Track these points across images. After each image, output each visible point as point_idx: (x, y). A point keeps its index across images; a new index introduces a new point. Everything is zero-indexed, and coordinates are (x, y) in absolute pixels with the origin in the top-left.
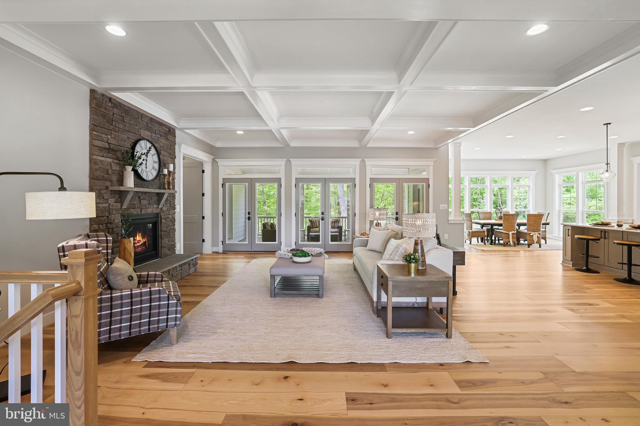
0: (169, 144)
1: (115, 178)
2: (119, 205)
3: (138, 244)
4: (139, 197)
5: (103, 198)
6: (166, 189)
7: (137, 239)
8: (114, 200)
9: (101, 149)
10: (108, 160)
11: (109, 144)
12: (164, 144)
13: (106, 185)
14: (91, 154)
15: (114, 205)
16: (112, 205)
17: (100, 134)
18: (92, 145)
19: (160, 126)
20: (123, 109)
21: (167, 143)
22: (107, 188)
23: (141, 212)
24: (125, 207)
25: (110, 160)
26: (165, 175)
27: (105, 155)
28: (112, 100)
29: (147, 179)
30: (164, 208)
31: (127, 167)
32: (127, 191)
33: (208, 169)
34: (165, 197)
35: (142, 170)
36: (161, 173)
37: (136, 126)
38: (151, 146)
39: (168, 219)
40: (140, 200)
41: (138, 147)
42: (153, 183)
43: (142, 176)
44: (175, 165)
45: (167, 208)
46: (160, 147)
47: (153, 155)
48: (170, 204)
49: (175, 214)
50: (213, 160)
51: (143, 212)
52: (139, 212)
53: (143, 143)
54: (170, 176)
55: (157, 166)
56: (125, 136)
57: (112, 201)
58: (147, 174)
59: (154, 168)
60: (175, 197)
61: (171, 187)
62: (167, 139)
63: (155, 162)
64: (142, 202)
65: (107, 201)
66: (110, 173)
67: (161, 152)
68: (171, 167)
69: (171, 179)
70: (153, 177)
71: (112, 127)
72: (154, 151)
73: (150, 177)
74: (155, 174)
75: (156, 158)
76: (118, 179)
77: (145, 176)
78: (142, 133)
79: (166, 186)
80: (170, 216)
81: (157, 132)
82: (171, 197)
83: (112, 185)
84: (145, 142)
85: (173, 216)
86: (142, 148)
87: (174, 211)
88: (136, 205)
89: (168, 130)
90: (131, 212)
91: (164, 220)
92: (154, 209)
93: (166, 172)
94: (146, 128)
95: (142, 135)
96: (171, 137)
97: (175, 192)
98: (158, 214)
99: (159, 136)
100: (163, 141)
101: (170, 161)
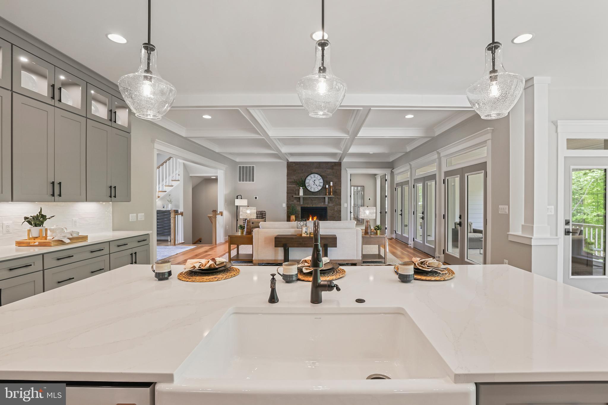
2: (299, 203)
4: (312, 199)
5: (291, 200)
8: (296, 201)
9: (291, 182)
10: (293, 186)
11: (294, 180)
14: (287, 185)
15: (296, 203)
17: (290, 177)
20: (300, 164)
21: (333, 171)
22: (293, 196)
24: (302, 203)
25: (295, 186)
26: (327, 188)
27: (292, 184)
29: (315, 191)
30: (330, 205)
31: (301, 187)
32: (300, 197)
33: (388, 177)
34: (327, 199)
35: (311, 187)
36: (324, 188)
37: (309, 168)
38: (319, 176)
39: (333, 210)
40: (312, 201)
41: (309, 178)
42: (321, 193)
43: (310, 190)
44: (341, 181)
45: (332, 205)
46: (327, 175)
47: (319, 180)
48: (336, 203)
49: (341, 208)
50: (391, 171)
51: (314, 206)
52: (311, 206)
53: (312, 175)
54: (330, 188)
55: (322, 184)
56: (302, 175)
57: (295, 201)
58: (314, 189)
59: (319, 185)
60: (340, 199)
61: (332, 194)
62: (332, 169)
63: (320, 183)
64: (313, 202)
65: (293, 201)
66: (294, 190)
67: (328, 177)
68: (331, 184)
69: (331, 189)
70: (319, 190)
71: (295, 173)
72: (320, 178)
73: (317, 190)
74: (320, 188)
75: (321, 181)
76: (297, 193)
77: (312, 190)
78: (314, 170)
79: (327, 194)
80: (336, 209)
81: (324, 168)
82: (337, 199)
83: (295, 195)
84: (314, 174)
85: (339, 209)
86: (312, 178)
87: (339, 206)
88: (309, 203)
89: (334, 164)
90: (306, 206)
91: (330, 211)
92: (321, 205)
93: (327, 186)
94: (316, 168)
95: (313, 172)
96: (336, 167)
97: (334, 196)
98: (326, 207)
99: (326, 169)
100: (329, 171)
101: (336, 180)
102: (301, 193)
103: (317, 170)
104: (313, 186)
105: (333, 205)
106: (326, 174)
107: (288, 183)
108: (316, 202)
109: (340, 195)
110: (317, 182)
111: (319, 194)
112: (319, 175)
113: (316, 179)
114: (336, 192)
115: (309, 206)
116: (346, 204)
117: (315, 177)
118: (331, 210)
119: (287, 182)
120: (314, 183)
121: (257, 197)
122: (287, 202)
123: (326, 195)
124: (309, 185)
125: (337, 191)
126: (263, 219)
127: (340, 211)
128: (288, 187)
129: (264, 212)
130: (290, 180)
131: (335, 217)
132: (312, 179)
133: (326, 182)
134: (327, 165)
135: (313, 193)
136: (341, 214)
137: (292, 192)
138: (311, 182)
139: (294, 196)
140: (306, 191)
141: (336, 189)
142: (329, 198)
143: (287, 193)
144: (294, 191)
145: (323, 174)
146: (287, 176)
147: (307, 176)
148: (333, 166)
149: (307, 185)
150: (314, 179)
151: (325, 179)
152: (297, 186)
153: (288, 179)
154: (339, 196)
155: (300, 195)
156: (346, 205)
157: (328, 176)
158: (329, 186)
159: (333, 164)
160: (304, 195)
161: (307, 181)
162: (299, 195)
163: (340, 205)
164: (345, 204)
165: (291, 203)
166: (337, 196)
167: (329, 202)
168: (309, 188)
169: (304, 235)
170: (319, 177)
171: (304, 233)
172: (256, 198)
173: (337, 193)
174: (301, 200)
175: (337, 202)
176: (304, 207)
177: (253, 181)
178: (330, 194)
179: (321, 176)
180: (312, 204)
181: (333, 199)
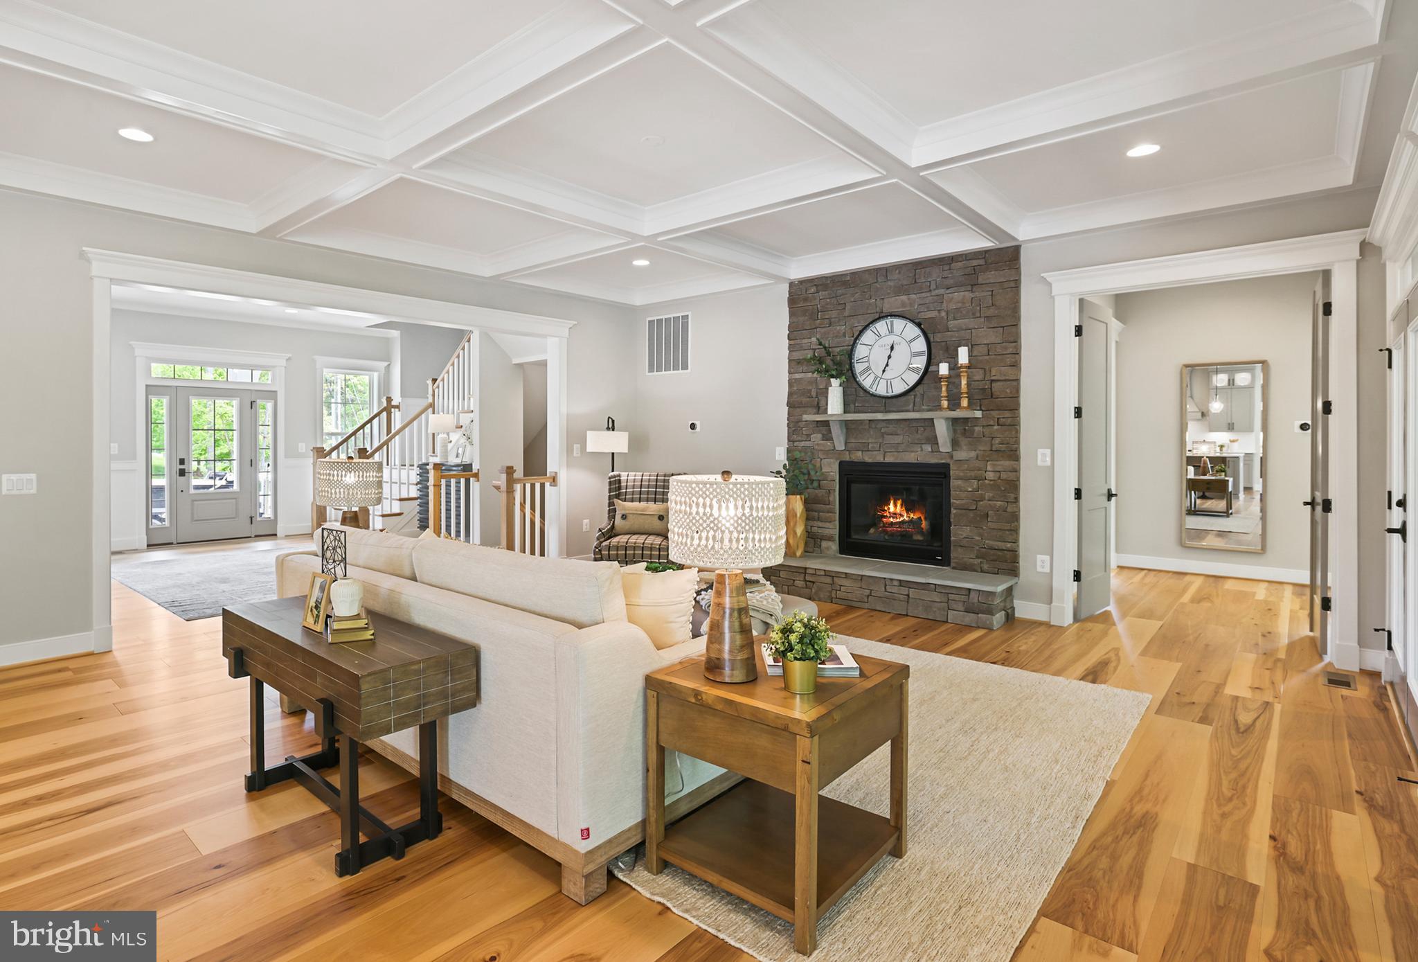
0: (985, 294)
2: (828, 444)
3: (891, 520)
4: (879, 430)
5: (803, 434)
6: (944, 409)
7: (889, 509)
8: (819, 436)
9: (799, 362)
10: (809, 375)
11: (814, 350)
12: (963, 303)
14: (790, 372)
15: (821, 444)
16: (818, 444)
17: (798, 342)
19: (947, 267)
20: (839, 284)
21: (977, 294)
22: (806, 419)
23: (884, 459)
24: (840, 445)
25: (814, 375)
27: (805, 368)
28: (815, 281)
29: (890, 394)
30: (961, 454)
31: (835, 379)
32: (830, 422)
34: (943, 428)
35: (876, 378)
36: (928, 374)
38: (910, 325)
39: (980, 480)
40: (884, 436)
41: (868, 337)
42: (918, 400)
43: (873, 391)
45: (973, 454)
47: (911, 341)
48: (992, 445)
50: (1362, 243)
51: (890, 459)
52: (879, 458)
53: (881, 326)
54: (959, 376)
55: (920, 363)
56: (843, 328)
57: (816, 438)
58: (889, 383)
59: (911, 367)
60: (1014, 426)
61: (965, 403)
62: (974, 285)
63: (915, 354)
64: (890, 439)
65: (807, 438)
66: (814, 394)
67: (952, 324)
68: (963, 356)
69: (964, 382)
70: (907, 388)
72: (917, 331)
73: (899, 388)
74: (913, 378)
75: (921, 345)
76: (822, 403)
77: (881, 390)
78: (890, 304)
79: (945, 404)
80: (990, 475)
81: (933, 286)
82: (996, 427)
83: (815, 414)
84: (889, 320)
85: (1004, 476)
86: (879, 336)
87: (1007, 463)
88: (870, 445)
89: (982, 262)
90: (858, 456)
91: (960, 482)
92: (919, 455)
93: (944, 369)
94: (899, 291)
95: (885, 310)
96: (991, 276)
97: (978, 414)
98: (947, 466)
99: (942, 291)
100: (959, 297)
101: (988, 336)
102: (835, 405)
103: (904, 298)
105: (977, 458)
106: (943, 314)
107: (794, 365)
108: (898, 439)
109: (1010, 404)
110: (901, 354)
111: (908, 407)
112: (912, 321)
113: (896, 339)
114: (989, 397)
115: (869, 458)
116: (1048, 452)
117: (891, 332)
118: (969, 480)
119: (790, 361)
120: (890, 357)
121: (698, 423)
122: (789, 440)
123: (939, 408)
124: (868, 368)
125: (994, 387)
127: (1010, 488)
128: (791, 383)
130: (797, 355)
132: (882, 342)
133: (940, 350)
134: (946, 274)
135: (887, 402)
136: (1018, 499)
137: (805, 400)
138: (877, 357)
139: (812, 418)
140: (856, 395)
141: (990, 381)
142: (951, 421)
143: (790, 406)
144: (810, 397)
145: (927, 315)
146: (790, 339)
147: (860, 328)
148: (975, 272)
149: (858, 368)
150: (889, 340)
151: (938, 337)
153: (791, 348)
154: (1006, 414)
155: (830, 412)
156: (1044, 457)
157: (955, 319)
158: (954, 367)
159: (975, 263)
160: (846, 410)
161: (860, 351)
162: (828, 412)
163: (1014, 455)
165: (803, 444)
166: (995, 414)
167: (955, 443)
168: (867, 382)
170: (912, 330)
172: (693, 426)
173: (997, 397)
174: (836, 431)
175: (997, 442)
176: (852, 463)
177: (685, 367)
178: (954, 403)
179: (919, 325)
180: (882, 452)
181: (977, 429)
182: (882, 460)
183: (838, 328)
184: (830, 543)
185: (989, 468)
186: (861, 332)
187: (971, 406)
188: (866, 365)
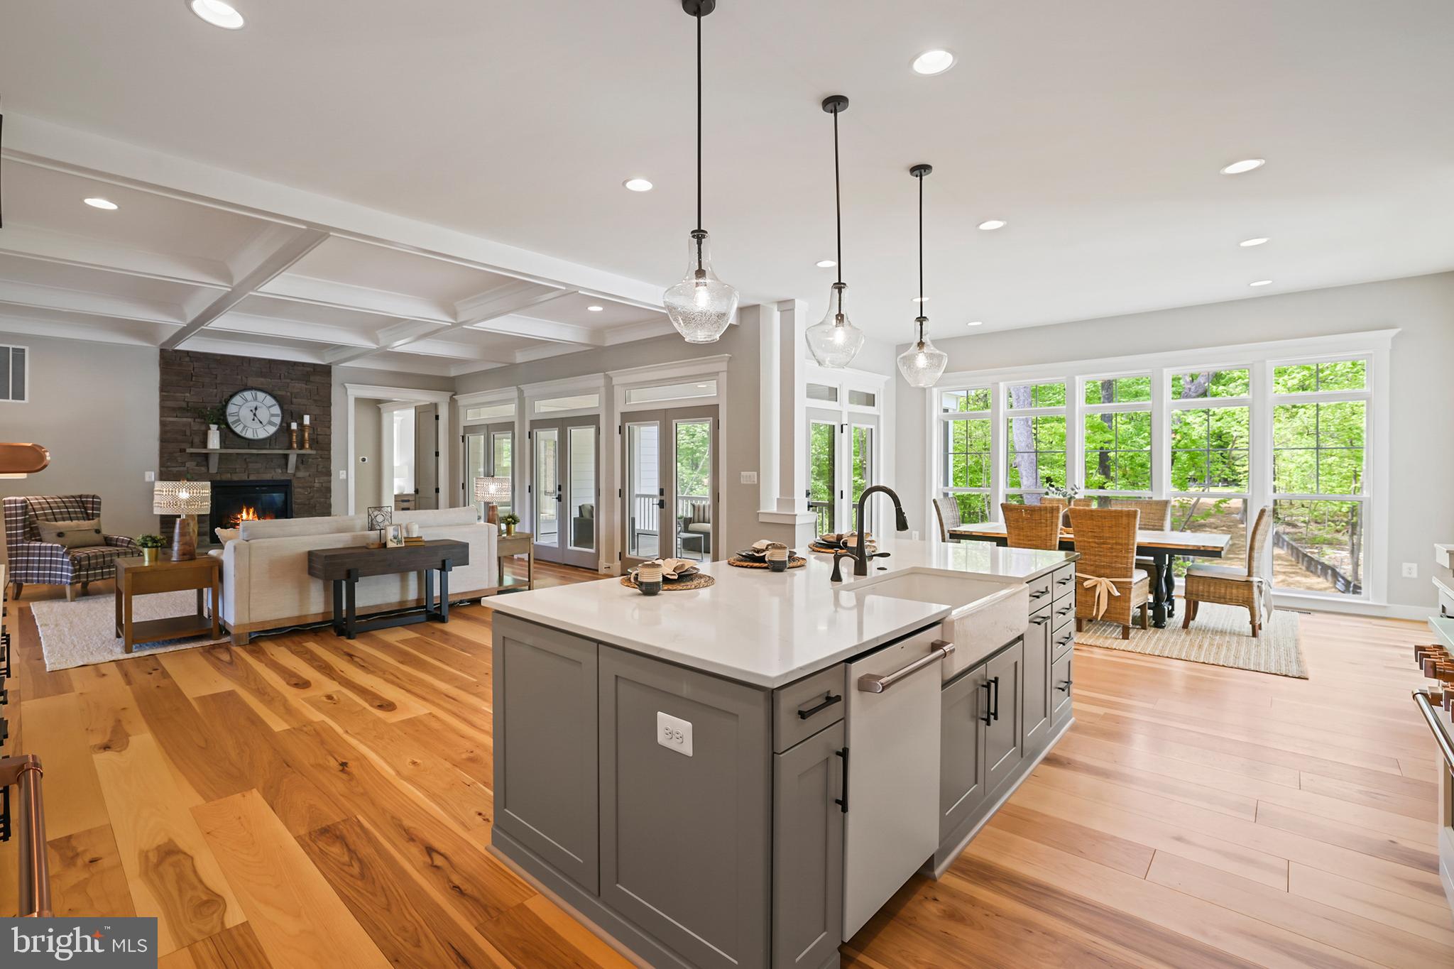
1: (197, 440)
2: (204, 469)
4: (245, 459)
5: (176, 461)
6: (294, 449)
8: (194, 463)
9: (174, 409)
10: (185, 419)
11: (188, 402)
12: (300, 390)
13: (182, 447)
14: (162, 415)
15: (194, 469)
16: (191, 469)
17: (172, 394)
18: (162, 408)
19: (291, 367)
20: (210, 361)
21: (309, 386)
22: (184, 450)
23: (248, 478)
24: (213, 470)
25: (190, 420)
26: (293, 430)
27: (179, 415)
28: (190, 354)
29: (256, 438)
30: (301, 474)
31: (211, 426)
32: (207, 454)
33: (444, 412)
34: (293, 459)
35: (245, 427)
36: (284, 429)
37: (238, 375)
38: (269, 397)
39: (310, 488)
40: (247, 463)
41: (237, 399)
42: (273, 442)
43: (243, 435)
44: (330, 415)
45: (307, 474)
46: (291, 394)
47: (270, 407)
48: (316, 468)
49: (330, 482)
50: (451, 397)
51: (252, 478)
52: (244, 477)
53: (248, 394)
54: (303, 431)
55: (278, 420)
56: (215, 390)
57: (190, 464)
58: (255, 431)
59: (270, 423)
60: (329, 459)
61: (307, 446)
62: (307, 382)
63: (273, 415)
64: (251, 466)
65: (183, 464)
66: (190, 433)
67: (294, 400)
68: (306, 419)
69: (306, 435)
70: (268, 435)
71: (192, 383)
72: (273, 402)
73: (262, 434)
74: (272, 430)
75: (277, 410)
77: (249, 435)
78: (250, 382)
79: (295, 445)
80: (317, 485)
81: (282, 376)
82: (321, 459)
83: (192, 447)
84: (254, 392)
85: (324, 485)
86: (246, 400)
87: (326, 478)
88: (237, 470)
89: (311, 370)
90: (227, 477)
91: (300, 490)
92: (276, 474)
93: (294, 426)
94: (262, 375)
95: (248, 385)
96: (317, 379)
97: (313, 452)
98: (290, 481)
99: (288, 381)
100: (298, 386)
101: (317, 411)
102: (214, 441)
103: (262, 379)
104: (249, 422)
105: (310, 476)
106: (289, 394)
107: (164, 409)
108: (258, 466)
109: (327, 448)
110: (263, 414)
111: (268, 447)
112: (270, 394)
113: (259, 404)
114: (317, 442)
115: (235, 478)
116: (345, 472)
117: (255, 399)
118: (303, 488)
120: (255, 415)
122: (162, 466)
123: (290, 447)
124: (239, 420)
125: (320, 437)
126: (93, 519)
127: (327, 490)
128: (163, 424)
129: (94, 497)
130: (169, 404)
131: (315, 507)
132: (247, 404)
133: (289, 414)
134: (290, 371)
135: (250, 443)
136: (331, 496)
137: (179, 437)
138: (245, 414)
139: (189, 450)
140: (229, 435)
141: (317, 434)
142: (298, 455)
143: (164, 440)
144: (185, 435)
145: (280, 393)
146: (162, 390)
147: (230, 393)
148: (310, 374)
149: (230, 419)
150: (254, 404)
151: (287, 407)
152: (196, 420)
153: (163, 399)
154: (326, 453)
155: (209, 447)
156: (342, 475)
157: (295, 398)
158: (301, 425)
159: (308, 369)
160: (221, 447)
161: (231, 409)
162: (205, 447)
163: (329, 474)
164: (341, 472)
165: (177, 468)
166: (319, 452)
167: (297, 468)
168: (238, 429)
169: (391, 545)
170: (270, 400)
171: (391, 540)
173: (321, 442)
174: (213, 460)
175: (320, 467)
176: (220, 482)
177: (19, 396)
178: (301, 446)
179: (274, 397)
180: (246, 474)
181: (310, 460)
182: (246, 479)
183: (211, 390)
184: (205, 537)
185: (316, 481)
186: (232, 396)
187: (311, 447)
188: (237, 418)
